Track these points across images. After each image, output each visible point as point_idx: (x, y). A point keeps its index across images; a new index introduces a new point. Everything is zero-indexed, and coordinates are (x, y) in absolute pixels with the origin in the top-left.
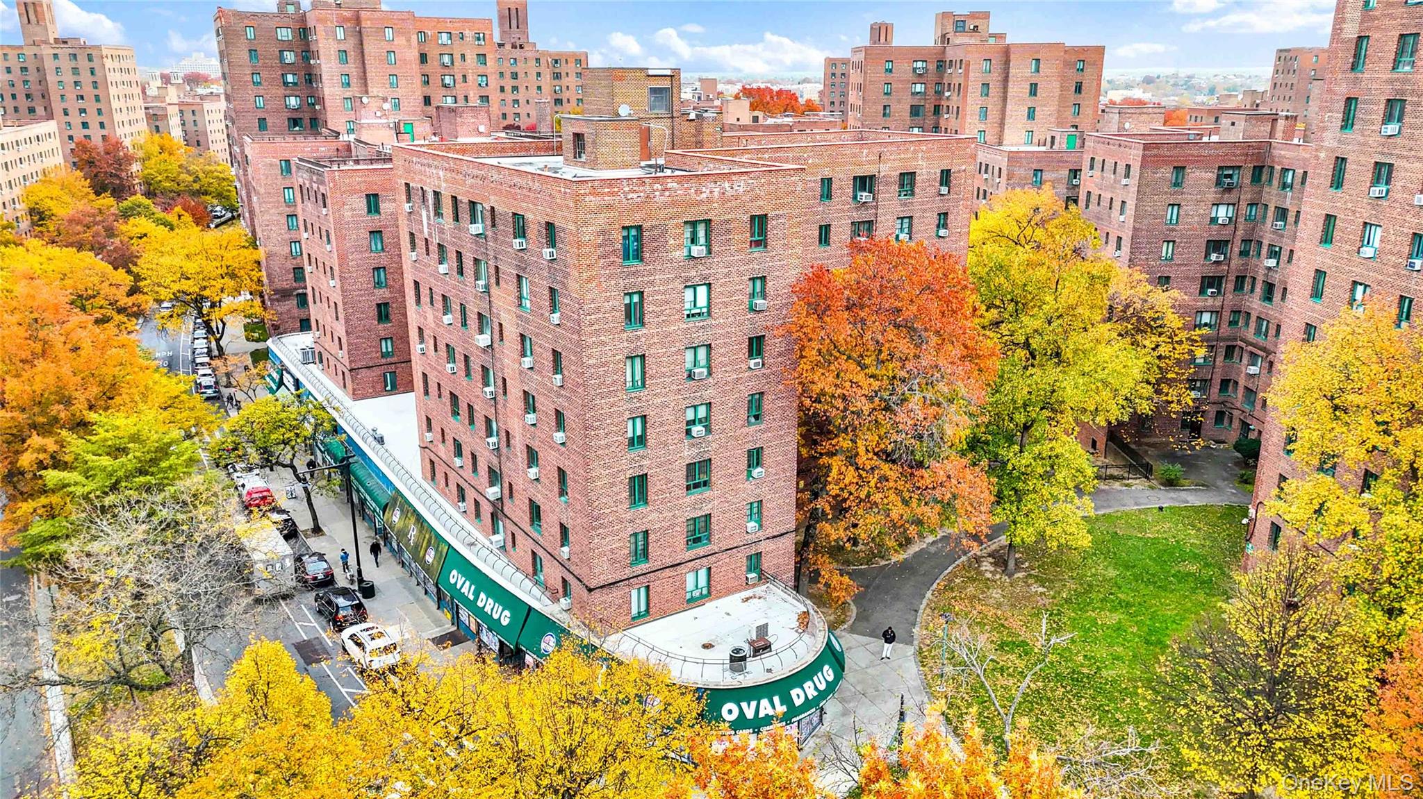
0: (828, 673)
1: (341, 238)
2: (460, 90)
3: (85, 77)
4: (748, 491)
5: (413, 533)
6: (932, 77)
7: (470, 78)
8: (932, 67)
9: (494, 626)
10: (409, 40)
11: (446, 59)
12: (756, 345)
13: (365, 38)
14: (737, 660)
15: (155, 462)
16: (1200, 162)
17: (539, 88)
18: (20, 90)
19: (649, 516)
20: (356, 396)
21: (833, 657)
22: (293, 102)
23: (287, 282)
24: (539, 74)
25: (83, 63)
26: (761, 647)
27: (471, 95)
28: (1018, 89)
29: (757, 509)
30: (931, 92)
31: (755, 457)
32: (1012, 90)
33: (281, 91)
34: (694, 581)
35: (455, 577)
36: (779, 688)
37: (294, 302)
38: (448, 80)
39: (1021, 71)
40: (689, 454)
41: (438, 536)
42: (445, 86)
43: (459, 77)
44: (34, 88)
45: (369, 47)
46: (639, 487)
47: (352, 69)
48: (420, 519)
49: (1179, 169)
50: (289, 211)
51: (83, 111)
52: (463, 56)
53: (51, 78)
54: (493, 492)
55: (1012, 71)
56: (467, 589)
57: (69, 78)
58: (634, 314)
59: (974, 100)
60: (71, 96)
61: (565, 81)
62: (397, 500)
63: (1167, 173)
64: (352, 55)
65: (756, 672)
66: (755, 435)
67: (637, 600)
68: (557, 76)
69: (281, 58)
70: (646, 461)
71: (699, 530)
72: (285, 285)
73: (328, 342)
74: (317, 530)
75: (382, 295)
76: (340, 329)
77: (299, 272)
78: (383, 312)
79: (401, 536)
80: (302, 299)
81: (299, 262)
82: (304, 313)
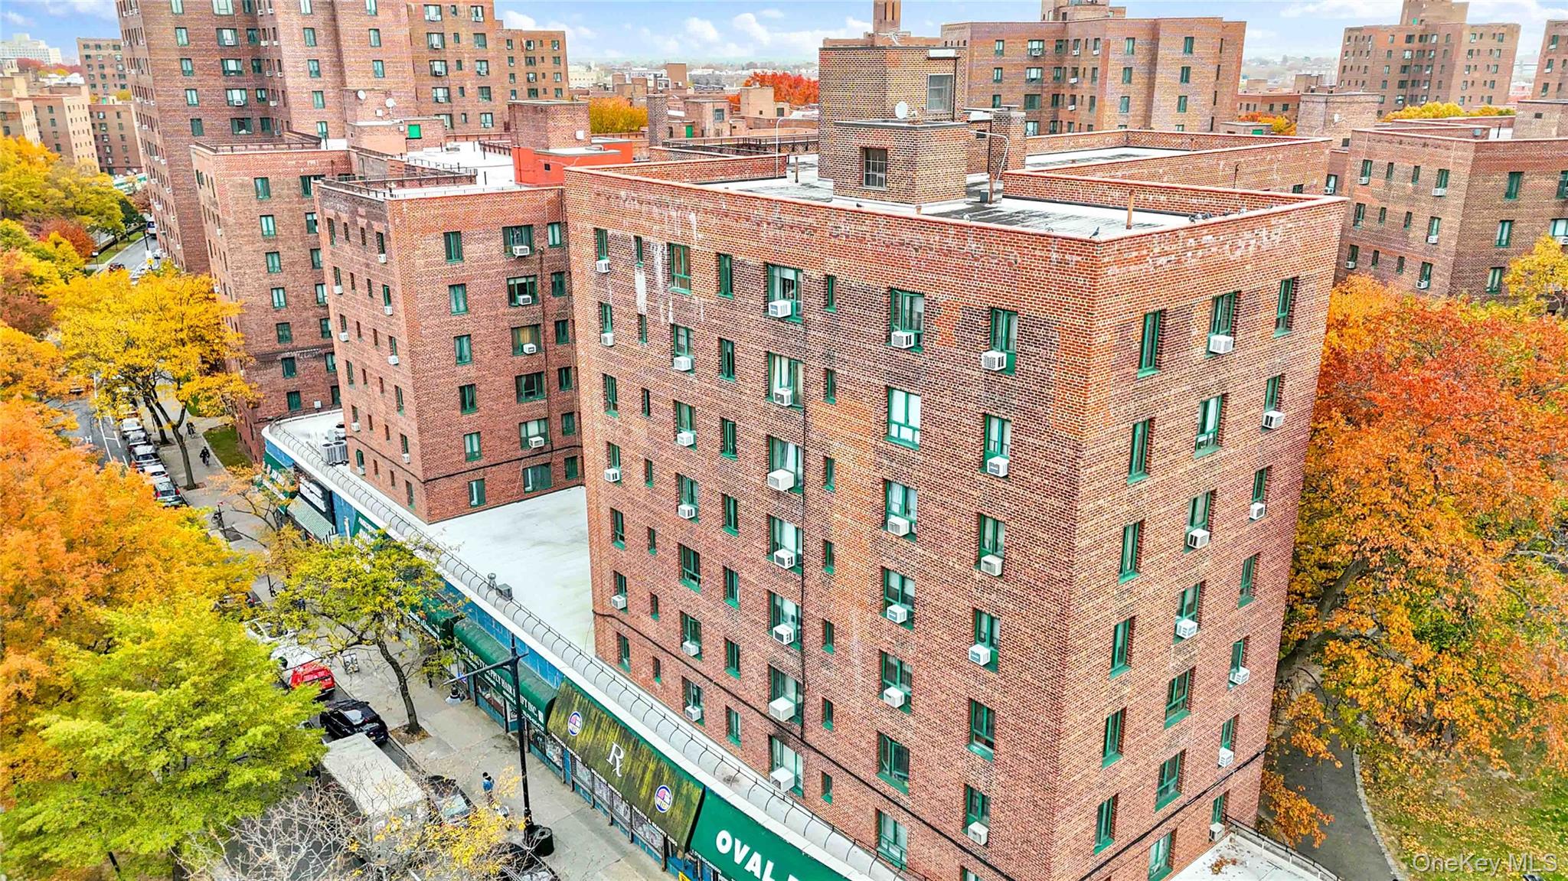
1: (410, 295)
2: (454, 79)
4: (1227, 704)
5: (618, 756)
6: (1050, 60)
7: (466, 64)
8: (1050, 48)
10: (397, 15)
11: (436, 40)
12: (1262, 481)
13: (340, 12)
15: (219, 686)
16: (1542, 166)
17: (512, 76)
19: (1121, 773)
20: (432, 518)
22: (237, 96)
23: (268, 342)
24: (511, 59)
27: (468, 86)
28: (1167, 76)
29: (1232, 728)
30: (1049, 78)
32: (1160, 78)
33: (221, 82)
35: (724, 842)
37: (277, 370)
38: (438, 67)
39: (1170, 52)
41: (675, 768)
42: (436, 75)
43: (452, 64)
45: (345, 24)
47: (324, 53)
48: (627, 735)
49: (1516, 175)
50: (269, 247)
52: (457, 36)
54: (783, 707)
55: (1161, 52)
56: (758, 866)
59: (1114, 88)
61: (540, 67)
62: (570, 697)
63: (1501, 180)
64: (322, 35)
66: (1243, 619)
68: (531, 61)
69: (219, 38)
70: (1127, 688)
71: (1174, 772)
72: (266, 348)
73: (377, 439)
74: (414, 729)
75: (466, 373)
76: (406, 424)
77: (283, 329)
78: (467, 397)
79: (592, 758)
80: (289, 365)
81: (284, 316)
82: (293, 384)
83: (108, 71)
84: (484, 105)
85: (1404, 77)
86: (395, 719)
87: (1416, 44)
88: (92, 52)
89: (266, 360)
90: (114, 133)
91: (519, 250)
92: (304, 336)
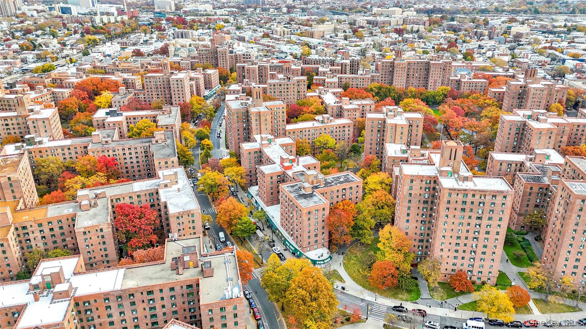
0: (329, 259)
3: (180, 86)
4: (322, 237)
5: (280, 235)
9: (292, 250)
12: (323, 221)
13: (261, 116)
14: (319, 257)
18: (162, 86)
19: (310, 240)
21: (330, 257)
22: (244, 125)
23: (248, 173)
25: (179, 82)
26: (322, 256)
29: (323, 239)
30: (382, 127)
31: (323, 233)
32: (397, 133)
33: (242, 123)
34: (315, 247)
35: (286, 242)
36: (323, 260)
37: (249, 177)
39: (399, 130)
40: (315, 233)
41: (284, 236)
44: (166, 86)
45: (262, 118)
46: (309, 237)
48: (281, 233)
51: (179, 94)
53: (172, 86)
54: (292, 232)
55: (397, 129)
56: (288, 245)
57: (176, 86)
58: (309, 219)
59: (389, 134)
60: (176, 90)
62: (277, 229)
64: (258, 120)
65: (321, 259)
66: (323, 231)
67: (309, 249)
70: (310, 234)
71: (316, 241)
73: (262, 195)
74: (264, 230)
75: (272, 191)
76: (265, 195)
77: (250, 172)
78: (272, 194)
79: (278, 235)
80: (251, 176)
81: (251, 169)
82: (251, 179)
83: (204, 57)
84: (283, 123)
85: (519, 96)
86: (262, 228)
87: (523, 89)
88: (201, 52)
89: (248, 175)
90: (207, 80)
91: (279, 178)
92: (253, 172)
